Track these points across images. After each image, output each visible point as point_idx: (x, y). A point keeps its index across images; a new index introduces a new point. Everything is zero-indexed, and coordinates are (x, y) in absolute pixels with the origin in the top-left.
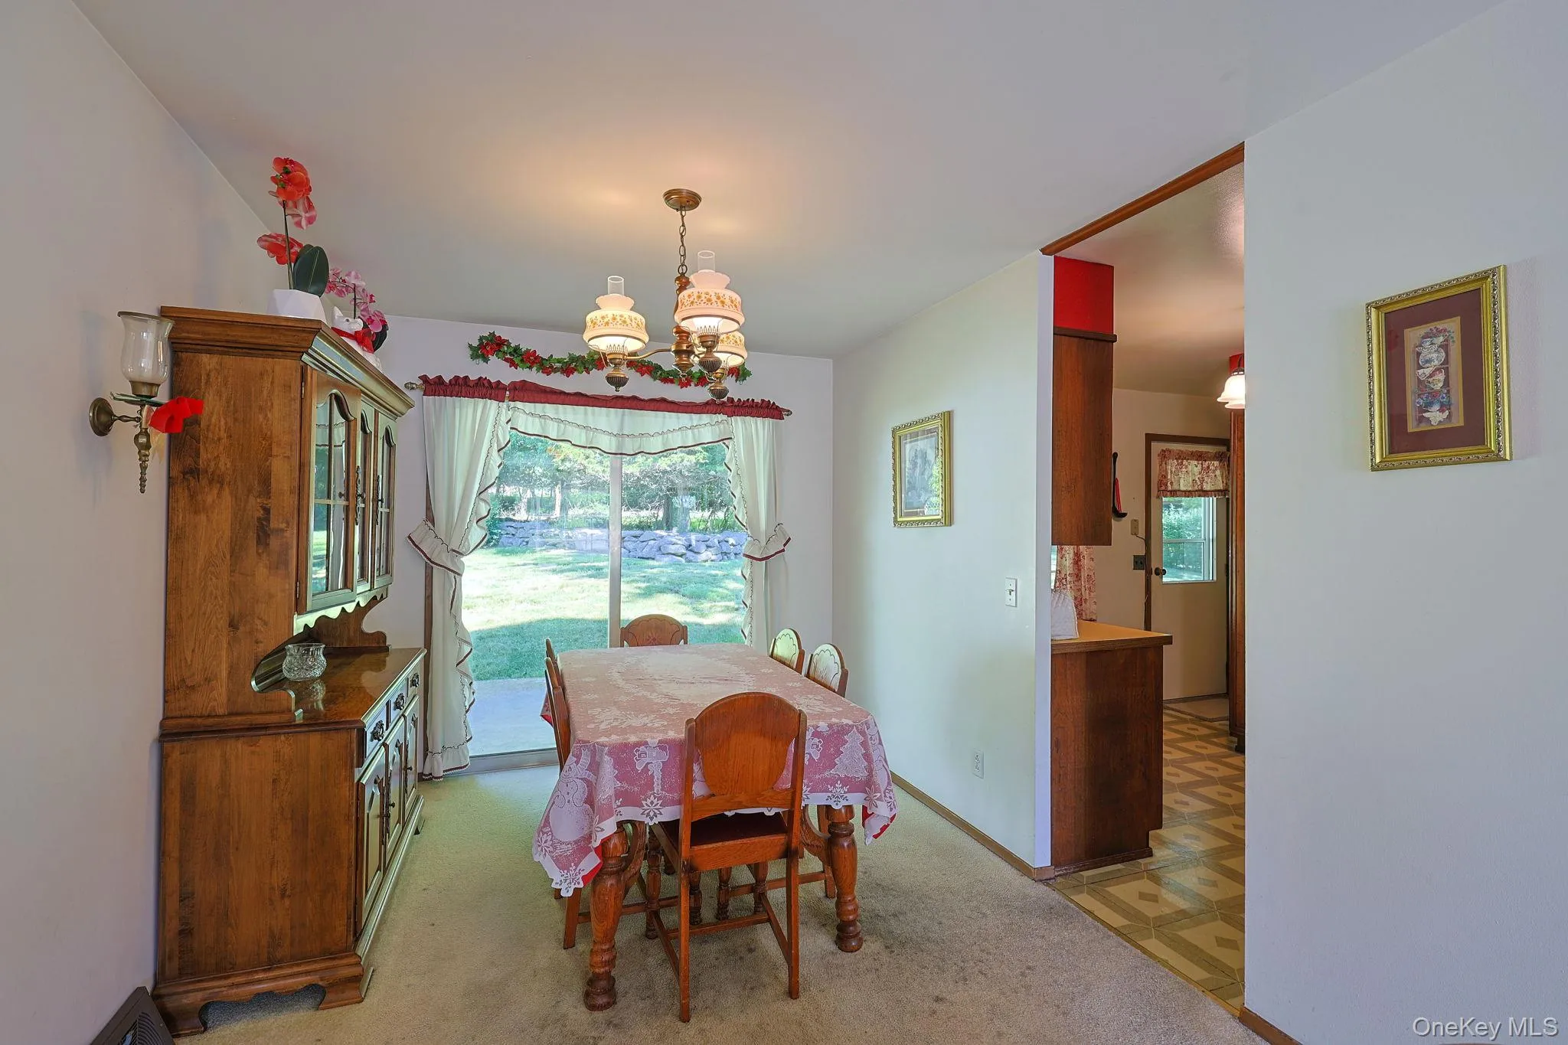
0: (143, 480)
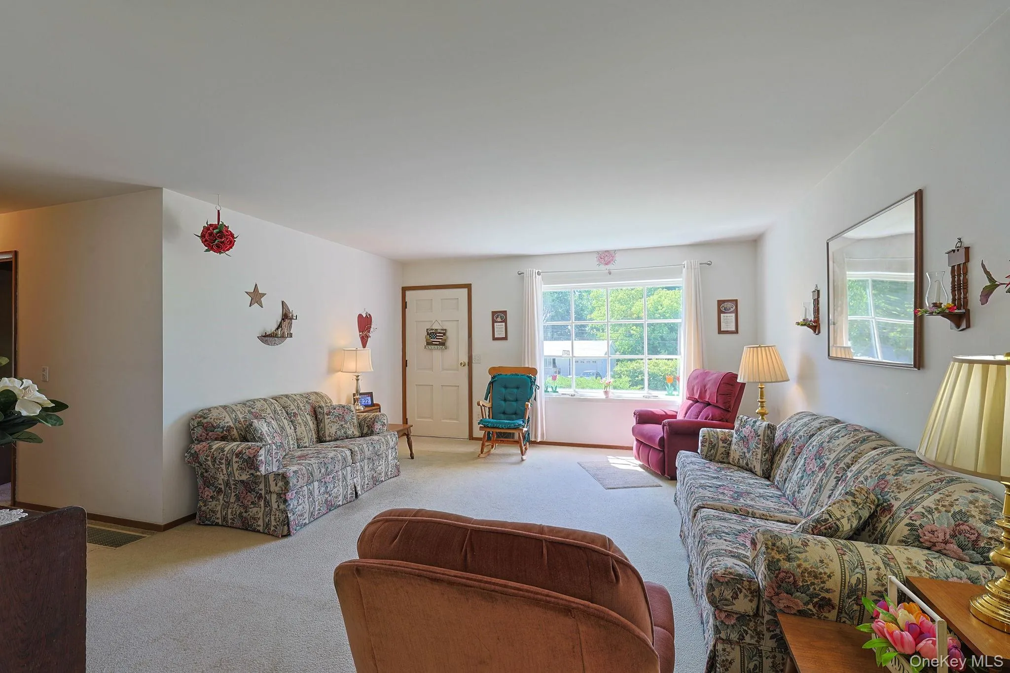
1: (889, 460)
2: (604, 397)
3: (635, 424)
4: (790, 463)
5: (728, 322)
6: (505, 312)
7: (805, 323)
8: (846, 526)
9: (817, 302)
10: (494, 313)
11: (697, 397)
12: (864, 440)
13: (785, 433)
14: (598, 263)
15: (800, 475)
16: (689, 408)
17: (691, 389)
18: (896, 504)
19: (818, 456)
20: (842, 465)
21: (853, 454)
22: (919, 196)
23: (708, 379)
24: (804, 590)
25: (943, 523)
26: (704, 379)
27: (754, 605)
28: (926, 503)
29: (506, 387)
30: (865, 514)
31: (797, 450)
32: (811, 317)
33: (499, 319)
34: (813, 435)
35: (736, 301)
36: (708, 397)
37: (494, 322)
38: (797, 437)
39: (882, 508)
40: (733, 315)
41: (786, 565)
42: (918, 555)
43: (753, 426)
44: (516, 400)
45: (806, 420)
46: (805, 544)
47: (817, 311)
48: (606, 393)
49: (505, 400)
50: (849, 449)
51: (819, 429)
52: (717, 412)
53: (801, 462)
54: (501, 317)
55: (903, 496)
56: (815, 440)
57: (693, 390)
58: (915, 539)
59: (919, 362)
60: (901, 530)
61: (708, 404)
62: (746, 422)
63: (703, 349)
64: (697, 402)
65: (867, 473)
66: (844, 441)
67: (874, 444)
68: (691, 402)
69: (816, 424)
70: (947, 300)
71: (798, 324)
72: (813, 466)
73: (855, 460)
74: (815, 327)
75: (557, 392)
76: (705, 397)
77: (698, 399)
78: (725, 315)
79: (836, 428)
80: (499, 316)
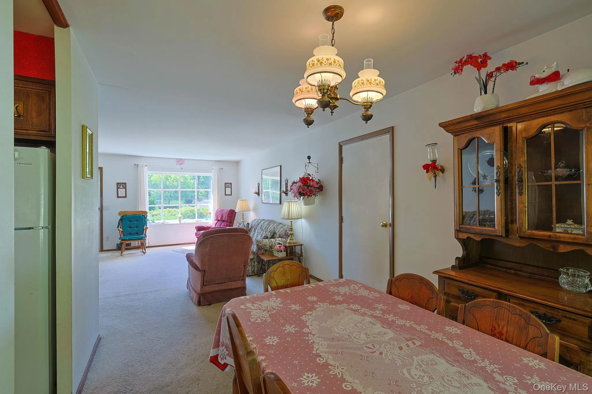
0: (435, 185)
1: (275, 224)
2: (179, 222)
3: (196, 231)
4: (254, 232)
5: (228, 191)
6: (125, 184)
7: (256, 193)
8: (269, 236)
9: (259, 187)
10: (118, 184)
11: (219, 219)
12: (271, 222)
13: (252, 225)
14: (176, 164)
15: (257, 234)
16: (216, 223)
17: (217, 216)
18: (277, 232)
19: (261, 228)
20: (267, 228)
21: (269, 225)
22: (281, 166)
23: (223, 212)
24: (263, 249)
25: (283, 232)
26: (222, 212)
27: (253, 256)
28: (281, 230)
29: (130, 221)
30: (272, 235)
31: (255, 228)
32: (257, 191)
33: (121, 187)
34: (259, 224)
35: (231, 183)
36: (224, 218)
37: (118, 188)
38: (255, 225)
39: (275, 233)
40: (230, 188)
41: (260, 244)
42: (280, 239)
43: (243, 224)
44: (137, 227)
45: (257, 221)
46: (263, 240)
47: (259, 189)
48: (180, 221)
49: (130, 227)
50: (268, 224)
51: (260, 222)
52: (228, 223)
53: (257, 231)
54: (123, 186)
55: (278, 230)
56: (260, 225)
57: (218, 217)
58: (280, 237)
59: (280, 203)
60: (278, 235)
61: (224, 221)
62: (241, 223)
63: (220, 202)
64: (219, 221)
65: (272, 228)
66: (266, 223)
67: (272, 222)
68: (217, 221)
69: (260, 221)
70: (285, 190)
71: (254, 193)
72: (260, 231)
73: (269, 226)
74: (258, 194)
75: (155, 222)
76: (223, 219)
77: (220, 220)
78: (228, 188)
79: (264, 221)
80: (121, 185)
